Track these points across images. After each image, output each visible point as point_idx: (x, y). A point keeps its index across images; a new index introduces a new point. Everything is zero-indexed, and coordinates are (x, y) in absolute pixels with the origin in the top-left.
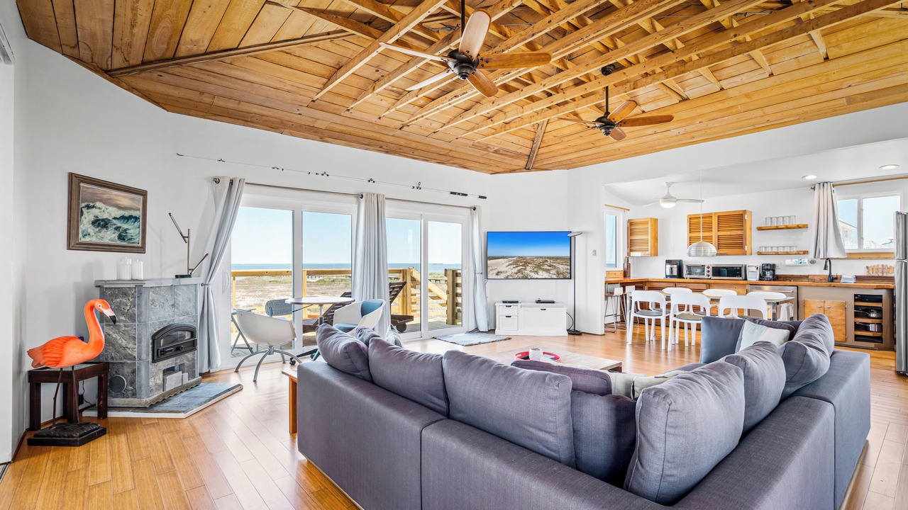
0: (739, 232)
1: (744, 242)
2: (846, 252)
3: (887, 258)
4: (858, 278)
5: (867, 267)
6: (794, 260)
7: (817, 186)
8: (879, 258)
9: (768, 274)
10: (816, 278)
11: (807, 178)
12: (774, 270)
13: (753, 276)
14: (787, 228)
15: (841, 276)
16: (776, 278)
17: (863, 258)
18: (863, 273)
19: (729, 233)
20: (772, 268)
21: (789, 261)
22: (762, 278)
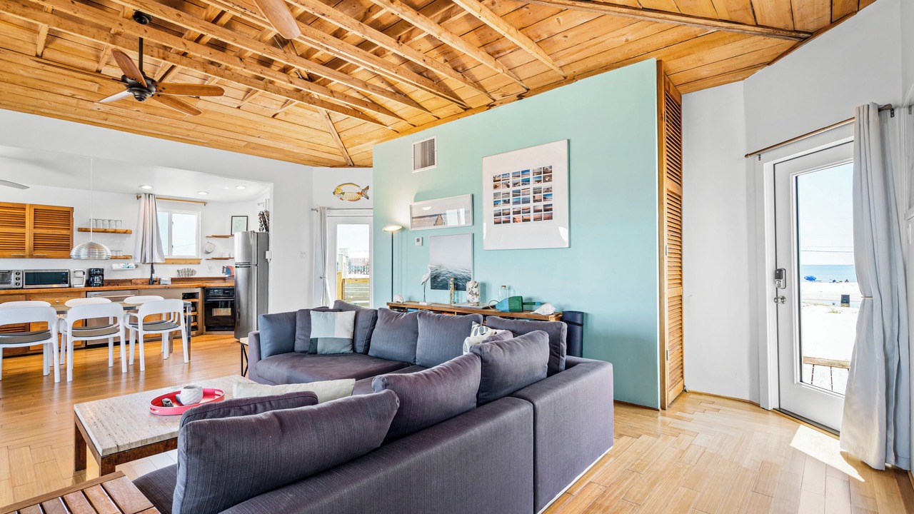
0: (65, 232)
1: (70, 243)
2: (165, 257)
3: (190, 263)
4: (173, 280)
5: (178, 271)
6: (122, 265)
7: (143, 196)
8: (186, 263)
9: (97, 280)
10: (139, 282)
11: (144, 187)
12: (103, 275)
13: (78, 282)
14: (115, 232)
15: (160, 280)
16: (103, 283)
17: (176, 263)
18: (175, 275)
19: (50, 232)
20: (100, 272)
21: (116, 266)
22: (88, 283)
